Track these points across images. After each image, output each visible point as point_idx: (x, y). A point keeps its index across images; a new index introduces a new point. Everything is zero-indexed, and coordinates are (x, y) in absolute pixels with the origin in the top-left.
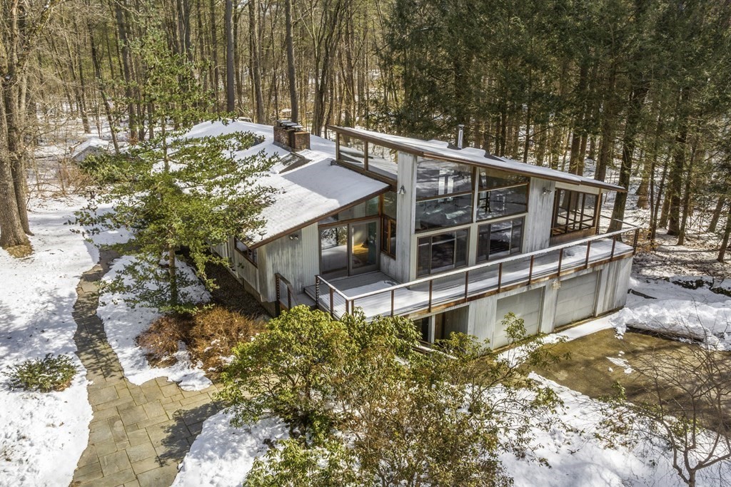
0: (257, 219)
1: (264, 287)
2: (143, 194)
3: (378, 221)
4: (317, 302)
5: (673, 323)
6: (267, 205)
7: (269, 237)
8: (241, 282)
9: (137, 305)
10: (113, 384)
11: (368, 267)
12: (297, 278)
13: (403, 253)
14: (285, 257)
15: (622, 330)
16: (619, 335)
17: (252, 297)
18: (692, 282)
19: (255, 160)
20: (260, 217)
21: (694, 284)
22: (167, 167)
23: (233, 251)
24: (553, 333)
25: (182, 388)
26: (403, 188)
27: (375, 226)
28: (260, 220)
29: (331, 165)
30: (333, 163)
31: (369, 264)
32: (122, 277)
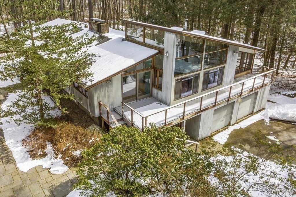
0: (88, 72)
1: (92, 109)
2: (20, 59)
3: (151, 71)
4: (122, 116)
5: (293, 116)
6: (91, 63)
7: (96, 82)
8: (77, 104)
9: (22, 122)
10: (10, 172)
11: (146, 95)
12: (110, 103)
13: (167, 88)
14: (103, 93)
15: (267, 120)
16: (267, 123)
17: (84, 112)
18: (292, 94)
19: (83, 38)
20: (90, 71)
21: (293, 95)
22: (33, 44)
23: (73, 89)
24: (236, 123)
25: (52, 172)
26: (167, 52)
27: (150, 73)
28: (89, 72)
29: (123, 41)
30: (123, 40)
31: (146, 93)
32: (11, 109)
